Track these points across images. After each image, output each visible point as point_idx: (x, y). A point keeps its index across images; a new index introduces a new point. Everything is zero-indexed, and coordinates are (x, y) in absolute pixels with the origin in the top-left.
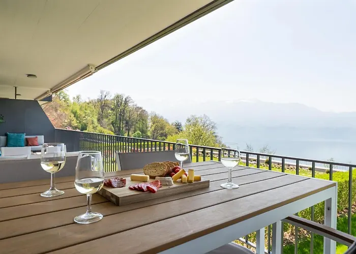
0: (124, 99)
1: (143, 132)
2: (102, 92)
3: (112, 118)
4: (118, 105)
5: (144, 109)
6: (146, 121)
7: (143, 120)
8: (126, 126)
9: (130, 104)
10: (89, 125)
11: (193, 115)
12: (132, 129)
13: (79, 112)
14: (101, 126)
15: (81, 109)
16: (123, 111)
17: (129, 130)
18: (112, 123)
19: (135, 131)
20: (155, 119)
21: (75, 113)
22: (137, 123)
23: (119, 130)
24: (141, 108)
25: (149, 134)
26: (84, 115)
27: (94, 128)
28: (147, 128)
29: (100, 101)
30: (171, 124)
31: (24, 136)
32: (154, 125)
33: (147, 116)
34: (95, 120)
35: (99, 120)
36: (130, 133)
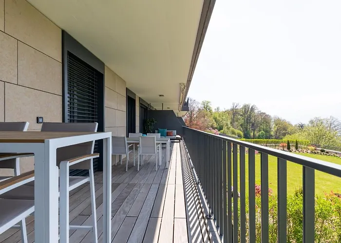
0: (250, 108)
1: (266, 131)
2: (233, 104)
3: (242, 121)
4: (246, 112)
5: (267, 114)
6: (269, 123)
7: (266, 122)
8: (252, 127)
9: (256, 111)
10: (224, 126)
11: (317, 117)
12: (257, 129)
13: (218, 118)
14: (233, 127)
15: (219, 116)
16: (250, 116)
17: (254, 130)
18: (241, 125)
19: (260, 131)
20: (278, 122)
21: (215, 119)
22: (261, 125)
23: (247, 130)
24: (264, 113)
25: (272, 133)
26: (221, 120)
27: (228, 128)
28: (270, 129)
29: (232, 110)
30: (294, 125)
31: (166, 131)
32: (277, 127)
33: (271, 120)
34: (229, 123)
35: (231, 123)
36: (256, 133)
